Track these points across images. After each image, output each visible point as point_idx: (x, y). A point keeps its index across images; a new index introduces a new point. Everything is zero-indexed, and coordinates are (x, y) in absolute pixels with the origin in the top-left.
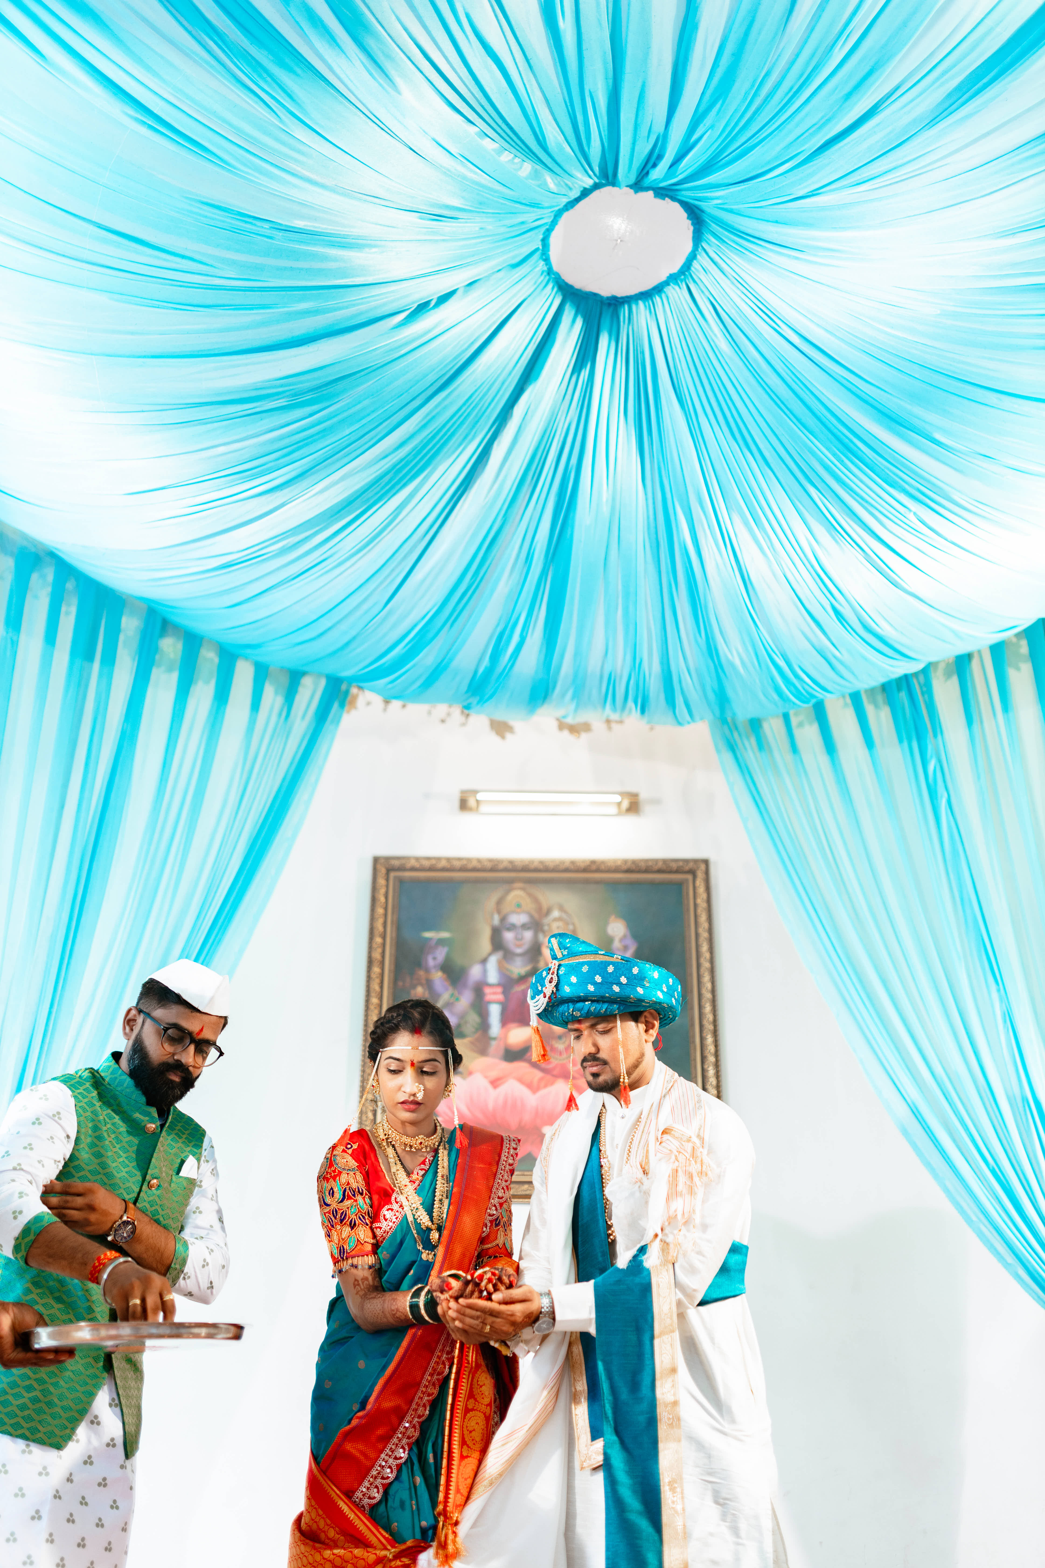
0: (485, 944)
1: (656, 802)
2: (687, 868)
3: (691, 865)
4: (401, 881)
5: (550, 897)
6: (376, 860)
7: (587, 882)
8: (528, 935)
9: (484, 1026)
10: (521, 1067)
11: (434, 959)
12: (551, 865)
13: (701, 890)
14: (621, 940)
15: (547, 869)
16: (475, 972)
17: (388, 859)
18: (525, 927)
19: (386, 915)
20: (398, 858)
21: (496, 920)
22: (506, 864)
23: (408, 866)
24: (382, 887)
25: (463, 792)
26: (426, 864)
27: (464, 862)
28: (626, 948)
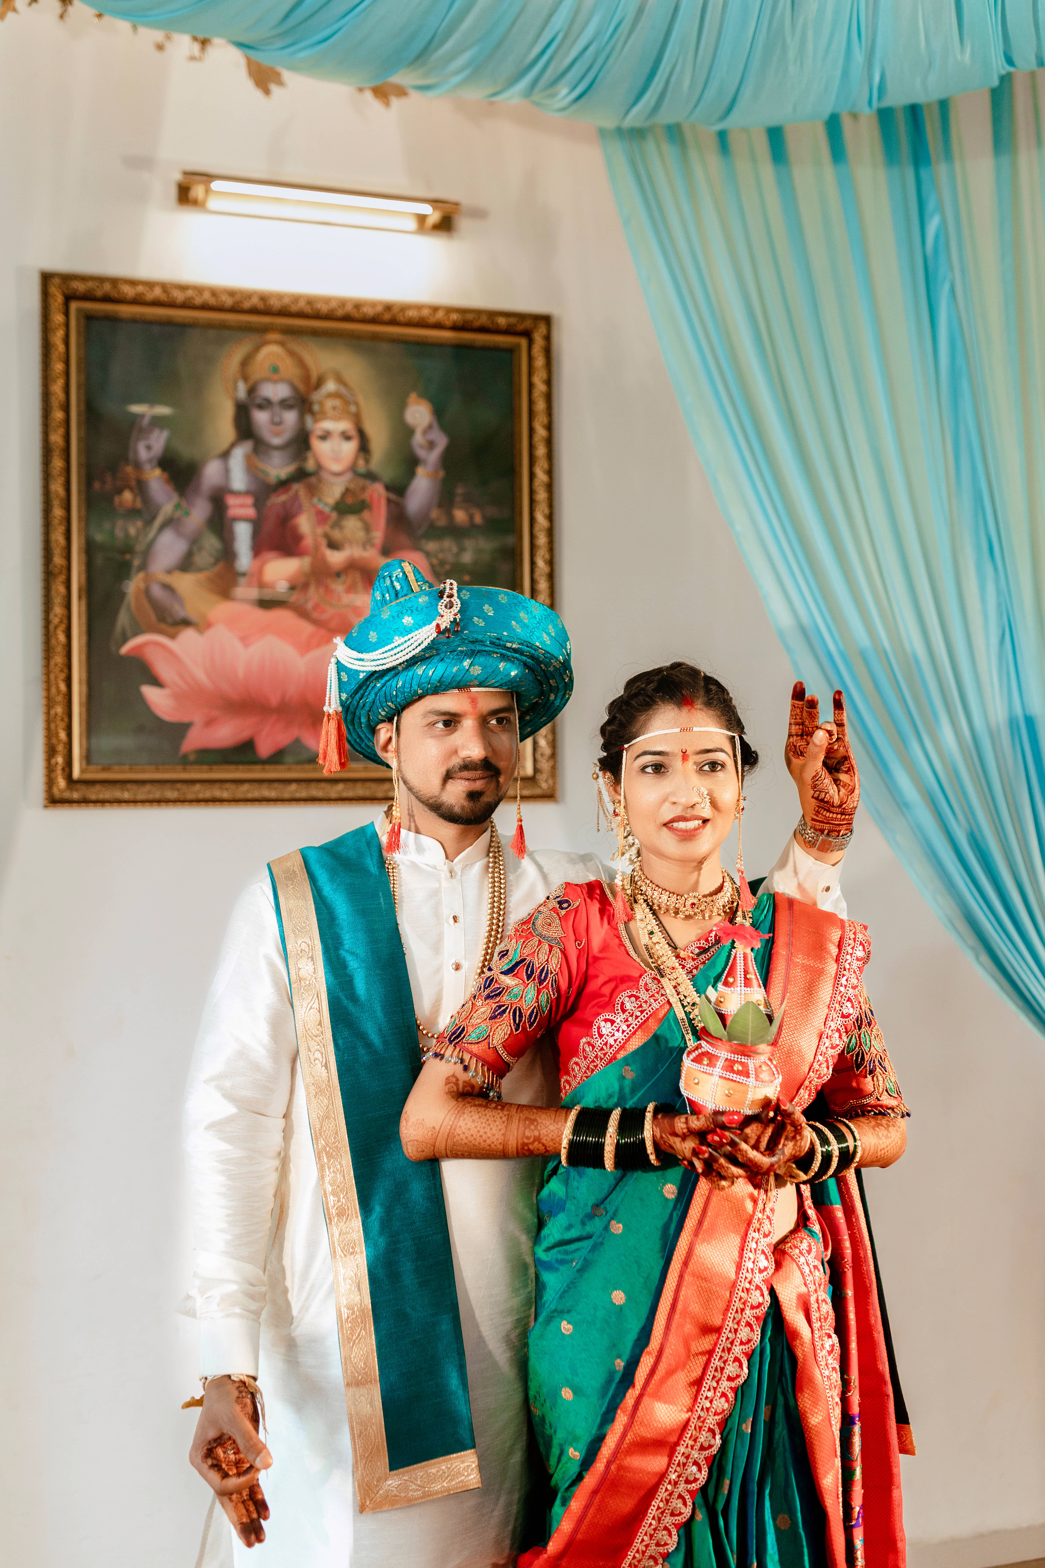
0: (225, 428)
2: (521, 327)
3: (528, 324)
4: (89, 318)
5: (323, 359)
6: (46, 278)
7: (375, 337)
8: (290, 417)
9: (228, 554)
11: (149, 448)
12: (324, 308)
13: (540, 362)
14: (425, 432)
15: (317, 316)
16: (212, 472)
17: (67, 278)
18: (285, 404)
19: (67, 373)
20: (83, 278)
21: (242, 390)
22: (255, 301)
23: (99, 293)
24: (59, 325)
25: (186, 173)
26: (128, 291)
27: (190, 293)
28: (431, 445)
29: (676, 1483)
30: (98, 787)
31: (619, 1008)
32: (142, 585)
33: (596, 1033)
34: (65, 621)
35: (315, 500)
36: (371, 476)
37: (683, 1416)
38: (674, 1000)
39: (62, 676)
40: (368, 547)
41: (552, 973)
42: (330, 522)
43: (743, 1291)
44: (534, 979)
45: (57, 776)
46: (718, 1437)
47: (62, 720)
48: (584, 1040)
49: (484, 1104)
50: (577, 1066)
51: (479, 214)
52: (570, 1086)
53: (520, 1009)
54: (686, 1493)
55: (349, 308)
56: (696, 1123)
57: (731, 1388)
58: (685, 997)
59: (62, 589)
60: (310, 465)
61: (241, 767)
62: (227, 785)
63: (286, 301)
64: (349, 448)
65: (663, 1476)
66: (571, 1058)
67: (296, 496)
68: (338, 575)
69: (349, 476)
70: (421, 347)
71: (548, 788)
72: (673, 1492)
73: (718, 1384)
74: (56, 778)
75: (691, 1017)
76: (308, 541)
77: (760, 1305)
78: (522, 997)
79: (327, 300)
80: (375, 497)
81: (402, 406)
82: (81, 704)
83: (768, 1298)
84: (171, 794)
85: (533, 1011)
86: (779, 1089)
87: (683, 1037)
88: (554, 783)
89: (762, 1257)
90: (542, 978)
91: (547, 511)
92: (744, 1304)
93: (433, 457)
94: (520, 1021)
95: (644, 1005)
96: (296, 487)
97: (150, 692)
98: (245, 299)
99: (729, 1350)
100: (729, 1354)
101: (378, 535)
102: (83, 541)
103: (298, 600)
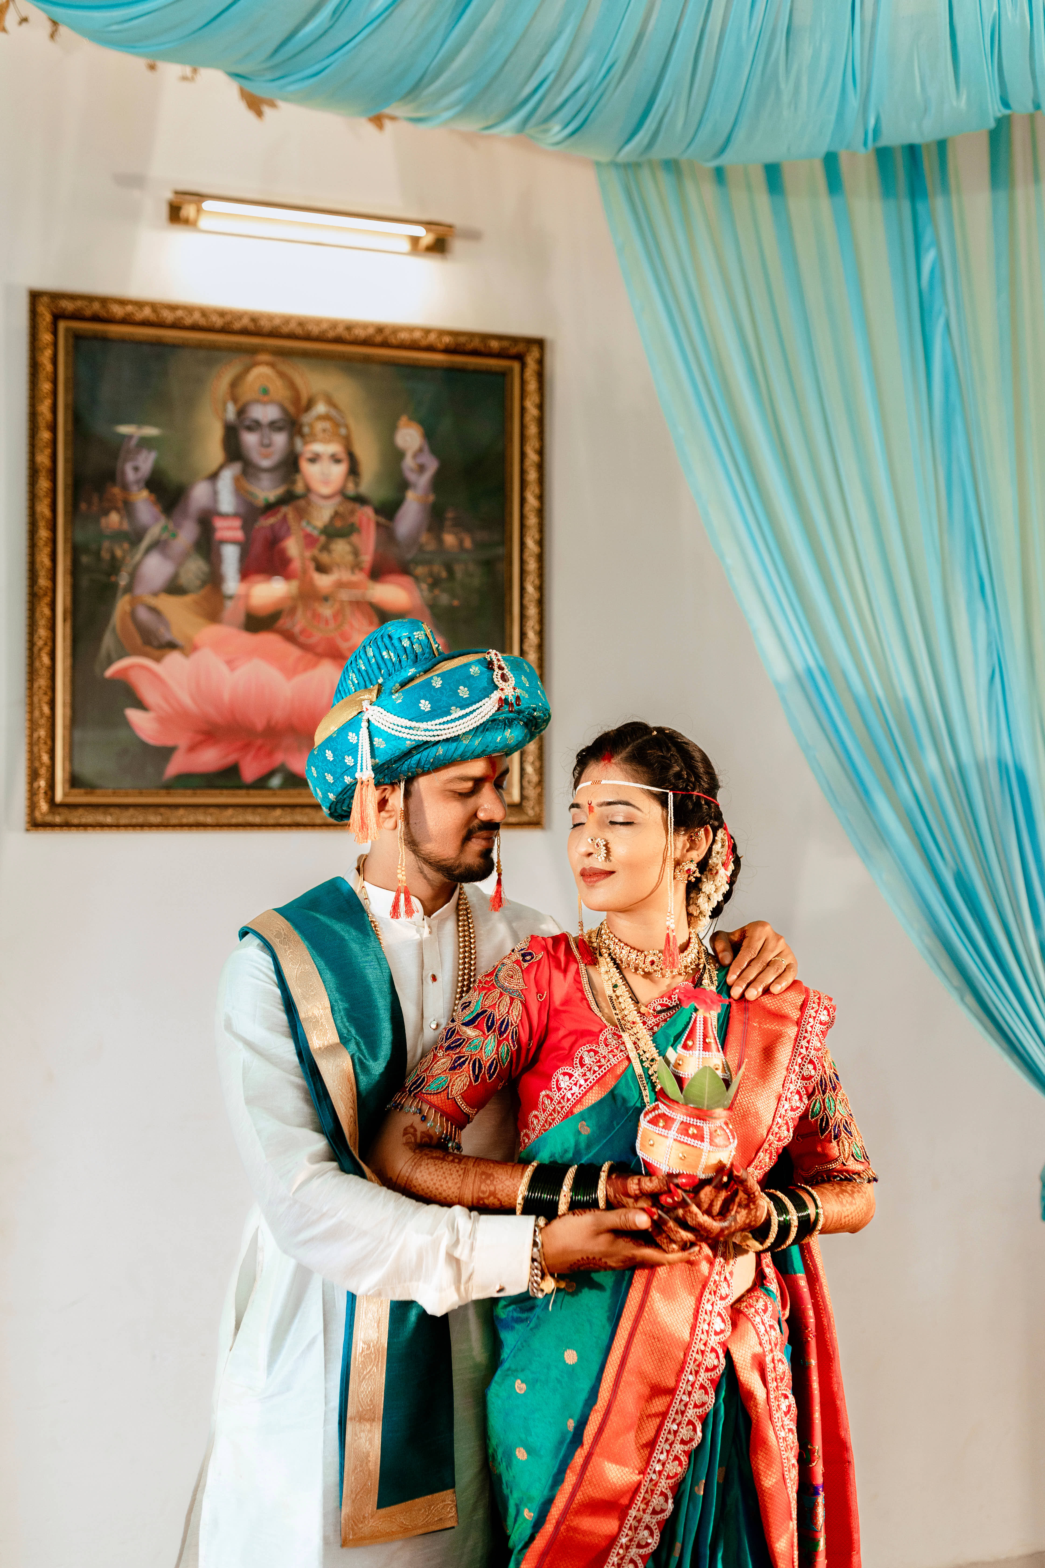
0: (214, 450)
2: (514, 351)
3: (520, 348)
4: (77, 338)
6: (35, 297)
7: (368, 360)
8: (280, 439)
9: (215, 577)
11: (136, 469)
12: (315, 330)
13: (532, 386)
14: (415, 456)
15: (308, 337)
16: (200, 494)
17: (56, 297)
18: (274, 426)
19: (55, 393)
20: (72, 297)
21: (231, 412)
22: (245, 322)
23: (88, 313)
24: (47, 344)
25: (177, 193)
26: (118, 311)
27: (180, 313)
28: (421, 468)
29: (628, 1547)
30: (81, 811)
31: (578, 1062)
32: (128, 608)
33: (555, 1086)
34: (50, 644)
35: (304, 523)
36: (360, 500)
37: (634, 1478)
38: (633, 1055)
39: (46, 699)
40: (357, 571)
41: (512, 1025)
42: (319, 545)
43: (697, 1353)
44: (495, 1031)
45: (39, 800)
46: (670, 1501)
47: (45, 743)
48: (543, 1093)
49: (441, 1156)
50: (537, 1119)
51: (473, 235)
52: (529, 1139)
53: (479, 1060)
54: (638, 1558)
55: (340, 330)
56: (649, 1185)
57: (684, 1451)
58: (645, 1052)
59: (47, 611)
60: (299, 488)
61: (225, 792)
62: (211, 810)
63: (277, 322)
64: (339, 471)
65: (613, 1540)
66: (531, 1111)
67: (285, 518)
68: (325, 598)
69: (337, 499)
70: (413, 370)
71: (535, 815)
72: (624, 1556)
73: (671, 1447)
74: (38, 802)
75: (650, 1073)
76: (296, 565)
77: (715, 1367)
78: (481, 1049)
79: (318, 322)
80: (365, 520)
81: (392, 429)
82: (64, 727)
83: (723, 1360)
84: (154, 819)
85: (492, 1063)
86: (734, 1153)
87: (641, 1093)
88: (541, 810)
89: (719, 1319)
90: (502, 1030)
91: (537, 537)
92: (699, 1366)
93: (423, 481)
94: (480, 1071)
95: (602, 1060)
96: (284, 509)
97: (134, 715)
98: (235, 320)
99: (683, 1413)
100: (683, 1417)
101: (367, 559)
102: (69, 563)
103: (284, 623)
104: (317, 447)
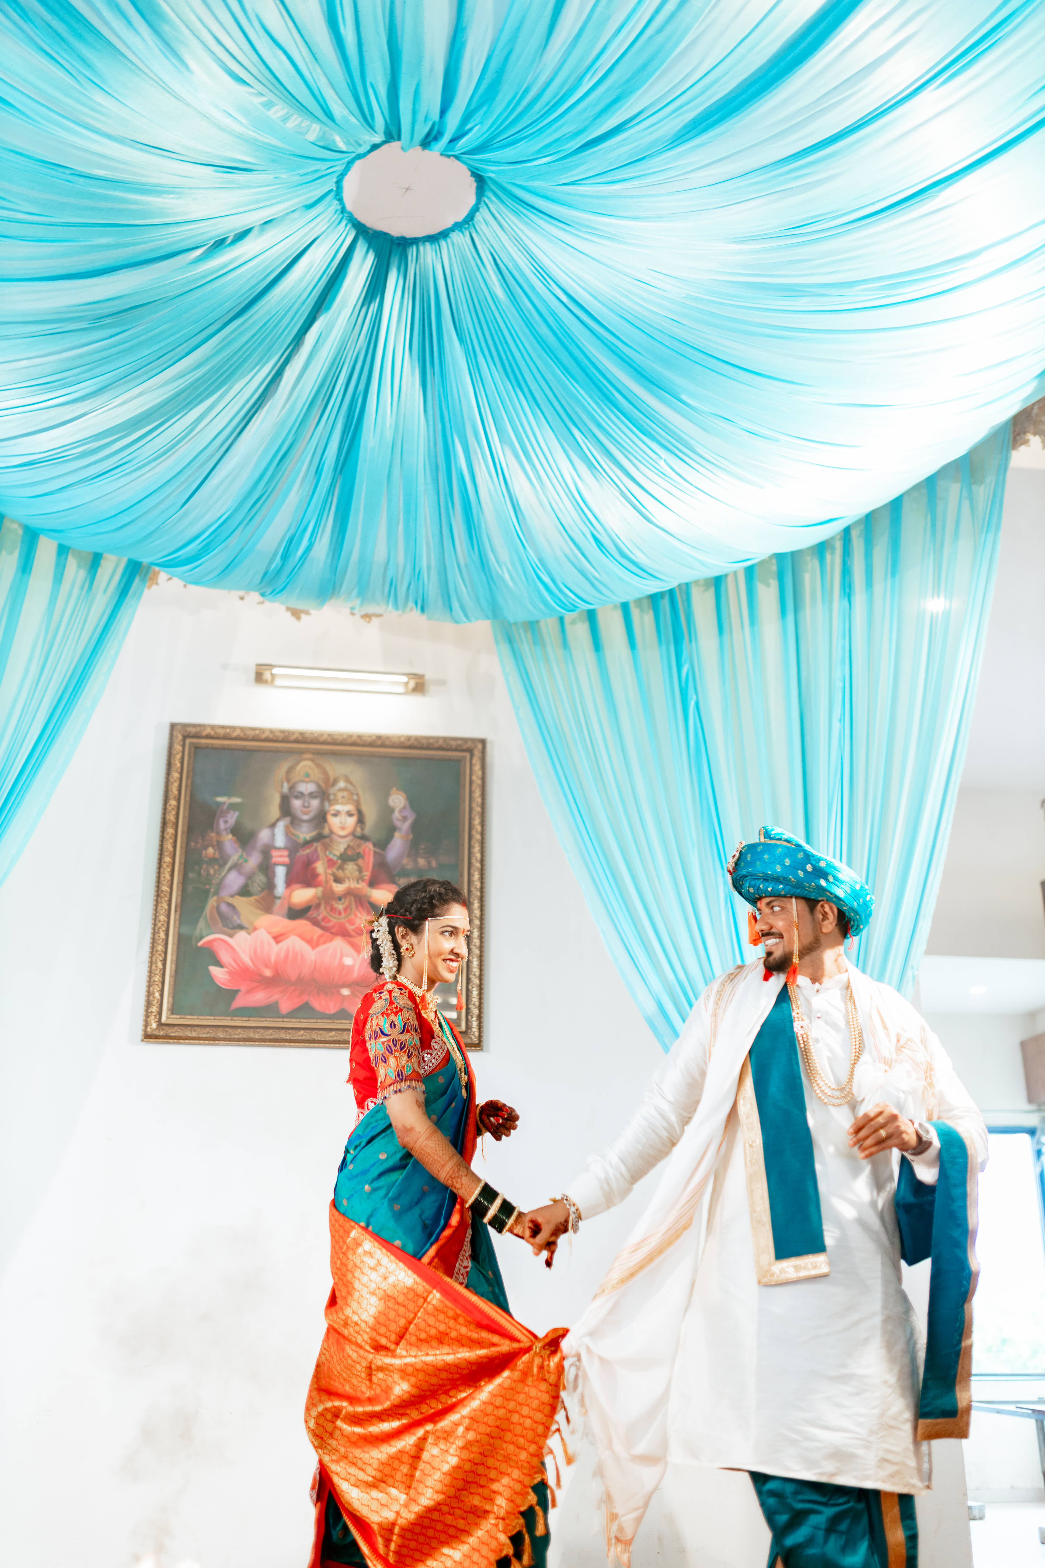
0: (274, 810)
1: (442, 683)
2: (465, 747)
3: (469, 744)
4: (197, 748)
5: (337, 769)
6: (173, 726)
7: (372, 755)
8: (315, 803)
9: (270, 886)
10: (302, 924)
11: (226, 822)
12: (340, 739)
13: (477, 767)
14: (400, 811)
15: (335, 743)
16: (264, 835)
17: (186, 726)
18: (312, 795)
19: (181, 779)
20: (194, 726)
21: (286, 788)
22: (297, 735)
23: (204, 734)
24: (178, 752)
25: (259, 665)
26: (220, 732)
27: (258, 732)
28: (405, 819)
30: (176, 1029)
32: (215, 904)
34: (165, 925)
35: (328, 853)
36: (364, 838)
39: (160, 958)
40: (360, 882)
42: (337, 866)
45: (151, 1019)
47: (157, 984)
55: (356, 738)
59: (165, 906)
60: (326, 831)
61: (268, 1019)
62: (258, 1028)
63: (317, 735)
64: (351, 821)
67: (316, 850)
68: (340, 899)
69: (350, 838)
70: (402, 760)
71: (476, 1039)
74: (151, 1021)
76: (322, 878)
80: (367, 850)
82: (171, 976)
84: (221, 1035)
91: (479, 858)
93: (406, 826)
96: (315, 844)
97: (214, 970)
98: (292, 735)
101: (367, 874)
102: (181, 877)
103: (312, 913)
104: (338, 807)
